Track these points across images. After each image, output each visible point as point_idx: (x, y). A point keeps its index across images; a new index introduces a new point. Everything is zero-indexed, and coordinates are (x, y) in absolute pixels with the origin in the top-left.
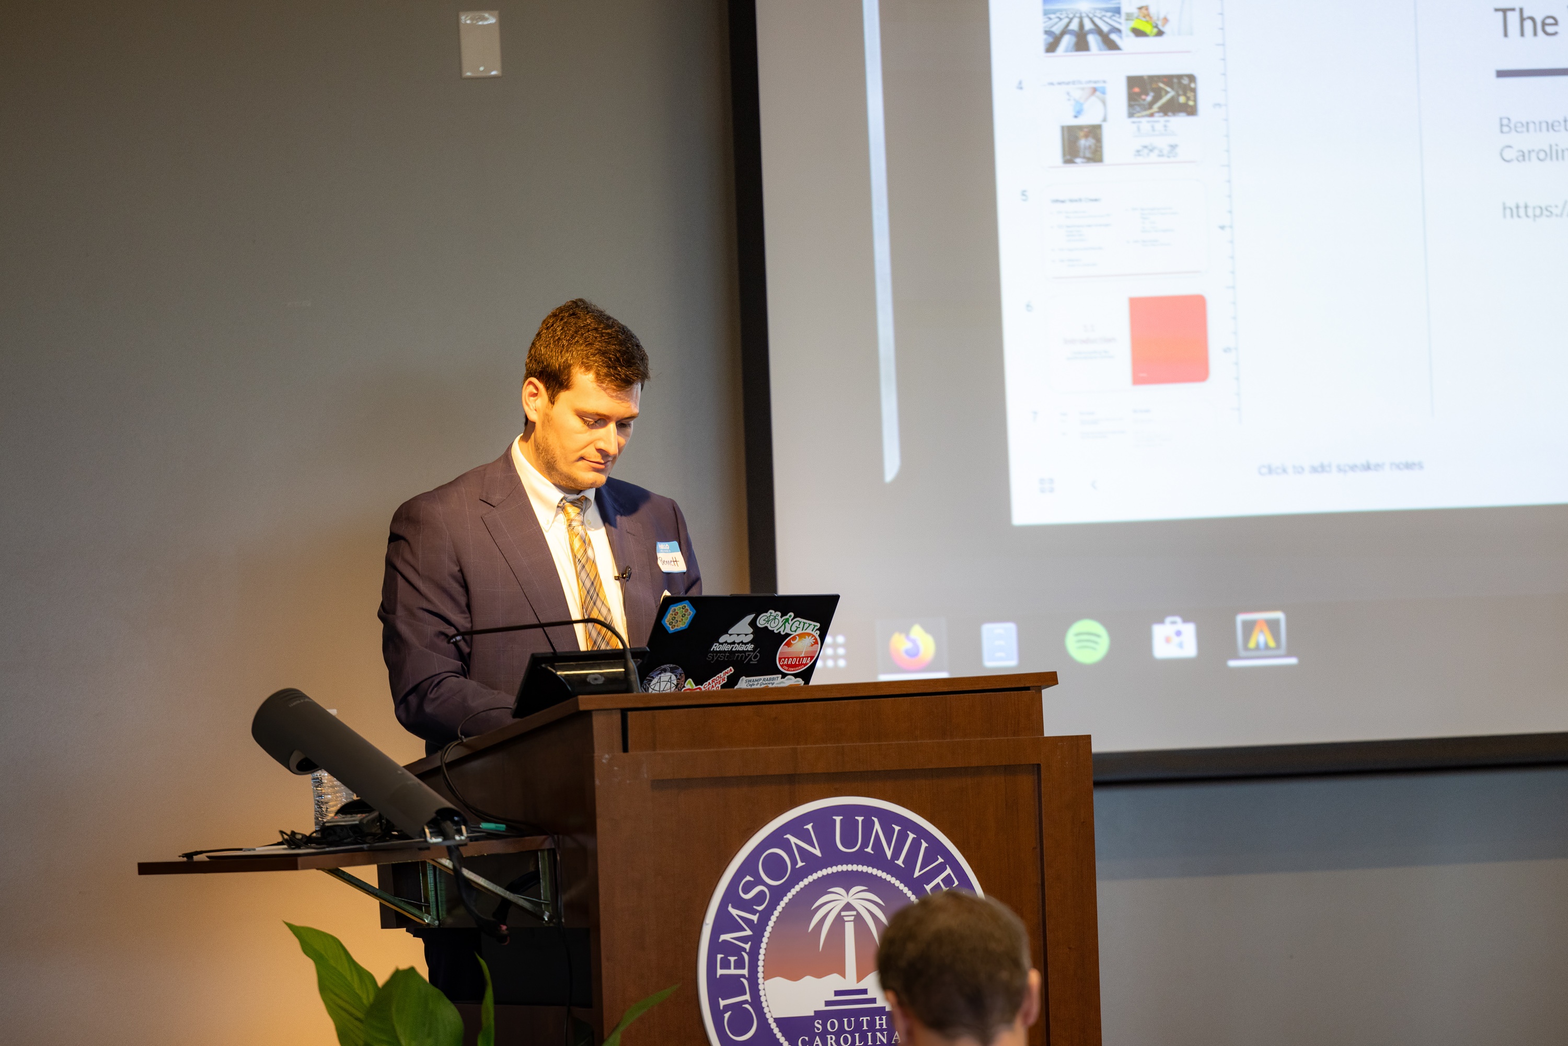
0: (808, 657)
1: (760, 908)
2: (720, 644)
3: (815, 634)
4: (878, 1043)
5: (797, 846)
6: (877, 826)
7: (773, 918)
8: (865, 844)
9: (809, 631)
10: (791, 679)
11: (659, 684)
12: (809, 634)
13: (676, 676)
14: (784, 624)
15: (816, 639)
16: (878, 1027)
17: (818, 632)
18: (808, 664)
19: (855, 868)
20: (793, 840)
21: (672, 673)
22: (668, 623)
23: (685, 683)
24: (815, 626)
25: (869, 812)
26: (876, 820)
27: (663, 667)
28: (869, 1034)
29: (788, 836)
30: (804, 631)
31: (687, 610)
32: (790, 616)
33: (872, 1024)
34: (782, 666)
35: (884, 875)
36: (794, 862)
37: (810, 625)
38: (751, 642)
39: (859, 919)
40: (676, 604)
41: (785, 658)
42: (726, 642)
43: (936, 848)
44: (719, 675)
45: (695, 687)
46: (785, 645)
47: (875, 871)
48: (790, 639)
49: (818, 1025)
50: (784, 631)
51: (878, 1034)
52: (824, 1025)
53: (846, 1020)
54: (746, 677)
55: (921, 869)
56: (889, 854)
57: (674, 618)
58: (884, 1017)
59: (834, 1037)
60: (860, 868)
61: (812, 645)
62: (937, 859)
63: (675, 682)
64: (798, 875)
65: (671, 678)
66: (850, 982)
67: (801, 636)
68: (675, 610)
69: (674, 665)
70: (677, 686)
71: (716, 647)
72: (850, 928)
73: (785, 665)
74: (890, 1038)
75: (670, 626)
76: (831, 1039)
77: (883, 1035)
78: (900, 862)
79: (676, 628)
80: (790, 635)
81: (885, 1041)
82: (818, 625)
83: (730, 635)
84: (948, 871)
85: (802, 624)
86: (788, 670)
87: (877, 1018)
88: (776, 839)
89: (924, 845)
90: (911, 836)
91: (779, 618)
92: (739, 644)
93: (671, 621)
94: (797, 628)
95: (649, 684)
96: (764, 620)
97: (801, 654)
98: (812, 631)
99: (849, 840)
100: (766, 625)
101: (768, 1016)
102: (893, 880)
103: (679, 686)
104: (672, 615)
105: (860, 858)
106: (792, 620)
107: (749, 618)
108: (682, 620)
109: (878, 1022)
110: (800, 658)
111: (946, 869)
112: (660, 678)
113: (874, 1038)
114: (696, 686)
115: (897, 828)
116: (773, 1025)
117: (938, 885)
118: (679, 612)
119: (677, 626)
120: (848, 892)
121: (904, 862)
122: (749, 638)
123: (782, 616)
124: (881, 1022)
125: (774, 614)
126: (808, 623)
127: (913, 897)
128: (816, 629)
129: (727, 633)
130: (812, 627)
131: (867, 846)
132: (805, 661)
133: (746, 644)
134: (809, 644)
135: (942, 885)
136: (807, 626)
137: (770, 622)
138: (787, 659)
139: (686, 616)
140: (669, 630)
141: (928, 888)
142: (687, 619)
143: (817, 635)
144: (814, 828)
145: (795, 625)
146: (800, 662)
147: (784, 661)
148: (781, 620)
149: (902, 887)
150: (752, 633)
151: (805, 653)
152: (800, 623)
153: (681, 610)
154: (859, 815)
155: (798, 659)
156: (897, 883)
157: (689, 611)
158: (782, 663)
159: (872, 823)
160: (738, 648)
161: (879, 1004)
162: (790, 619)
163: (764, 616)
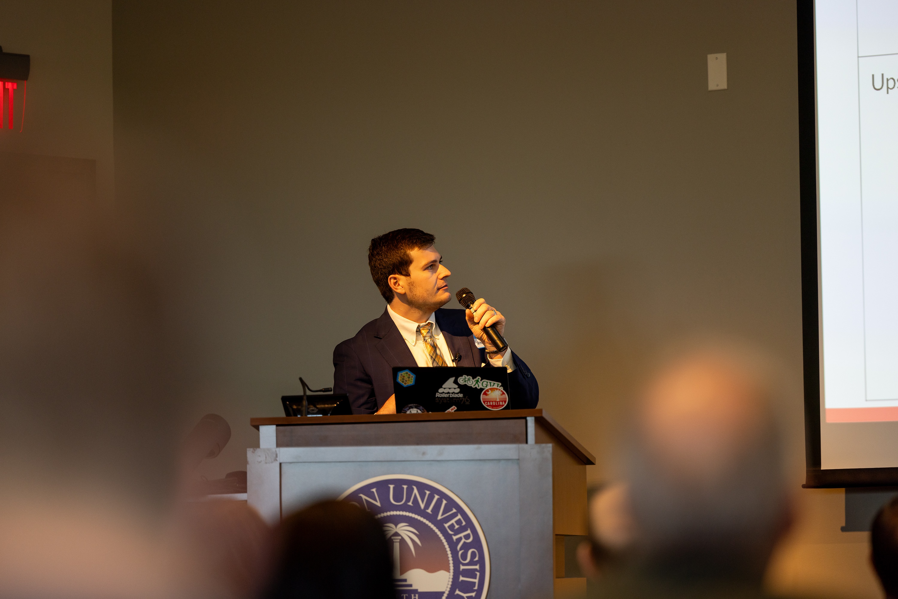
0: (502, 401)
2: (440, 393)
3: (500, 388)
5: (366, 500)
6: (416, 491)
8: (408, 500)
9: (495, 386)
12: (497, 389)
13: (421, 410)
14: (477, 382)
15: (502, 391)
17: (502, 388)
18: (504, 405)
19: (401, 513)
20: (364, 497)
21: (418, 409)
22: (401, 383)
24: (498, 385)
25: (410, 483)
26: (415, 488)
27: (410, 405)
29: (361, 495)
30: (492, 387)
32: (479, 379)
34: (488, 406)
35: (419, 518)
38: (460, 392)
39: (403, 542)
40: (402, 371)
42: (443, 392)
43: (452, 504)
44: (449, 410)
46: (483, 394)
47: (413, 516)
48: (485, 392)
50: (479, 387)
55: (442, 515)
56: (422, 506)
58: (417, 595)
60: (404, 513)
61: (502, 395)
62: (452, 510)
65: (417, 411)
67: (492, 390)
68: (402, 375)
69: (417, 405)
71: (437, 395)
72: (397, 546)
75: (403, 383)
78: (429, 511)
79: (407, 384)
80: (484, 389)
82: (500, 384)
83: (445, 388)
84: (459, 517)
85: (489, 384)
86: (492, 408)
87: (413, 595)
89: (444, 502)
90: (437, 497)
91: (472, 380)
92: (452, 393)
93: (402, 380)
94: (487, 385)
96: (463, 381)
97: (497, 399)
98: (498, 386)
99: (398, 497)
100: (465, 383)
102: (425, 521)
104: (401, 377)
105: (404, 508)
106: (481, 381)
107: (452, 379)
108: (409, 380)
109: (413, 597)
110: (497, 402)
111: (457, 515)
112: (411, 412)
115: (428, 492)
117: (452, 524)
118: (405, 375)
119: (407, 383)
120: (396, 526)
121: (432, 511)
122: (458, 390)
123: (473, 379)
124: (415, 597)
125: (467, 377)
126: (493, 382)
127: (437, 531)
128: (500, 386)
129: (442, 388)
130: (497, 385)
131: (409, 502)
132: (501, 403)
133: (457, 393)
134: (499, 394)
135: (455, 524)
136: (492, 384)
137: (467, 382)
138: (489, 403)
139: (411, 378)
140: (405, 385)
141: (446, 525)
142: (412, 379)
143: (502, 390)
144: (376, 491)
145: (485, 383)
146: (499, 404)
147: (487, 403)
148: (474, 380)
149: (430, 524)
150: (458, 388)
151: (499, 399)
152: (487, 382)
153: (406, 374)
154: (405, 485)
155: (496, 402)
156: (427, 522)
157: (411, 375)
158: (487, 405)
159: (413, 489)
160: (453, 396)
161: (414, 587)
162: (479, 380)
163: (461, 379)
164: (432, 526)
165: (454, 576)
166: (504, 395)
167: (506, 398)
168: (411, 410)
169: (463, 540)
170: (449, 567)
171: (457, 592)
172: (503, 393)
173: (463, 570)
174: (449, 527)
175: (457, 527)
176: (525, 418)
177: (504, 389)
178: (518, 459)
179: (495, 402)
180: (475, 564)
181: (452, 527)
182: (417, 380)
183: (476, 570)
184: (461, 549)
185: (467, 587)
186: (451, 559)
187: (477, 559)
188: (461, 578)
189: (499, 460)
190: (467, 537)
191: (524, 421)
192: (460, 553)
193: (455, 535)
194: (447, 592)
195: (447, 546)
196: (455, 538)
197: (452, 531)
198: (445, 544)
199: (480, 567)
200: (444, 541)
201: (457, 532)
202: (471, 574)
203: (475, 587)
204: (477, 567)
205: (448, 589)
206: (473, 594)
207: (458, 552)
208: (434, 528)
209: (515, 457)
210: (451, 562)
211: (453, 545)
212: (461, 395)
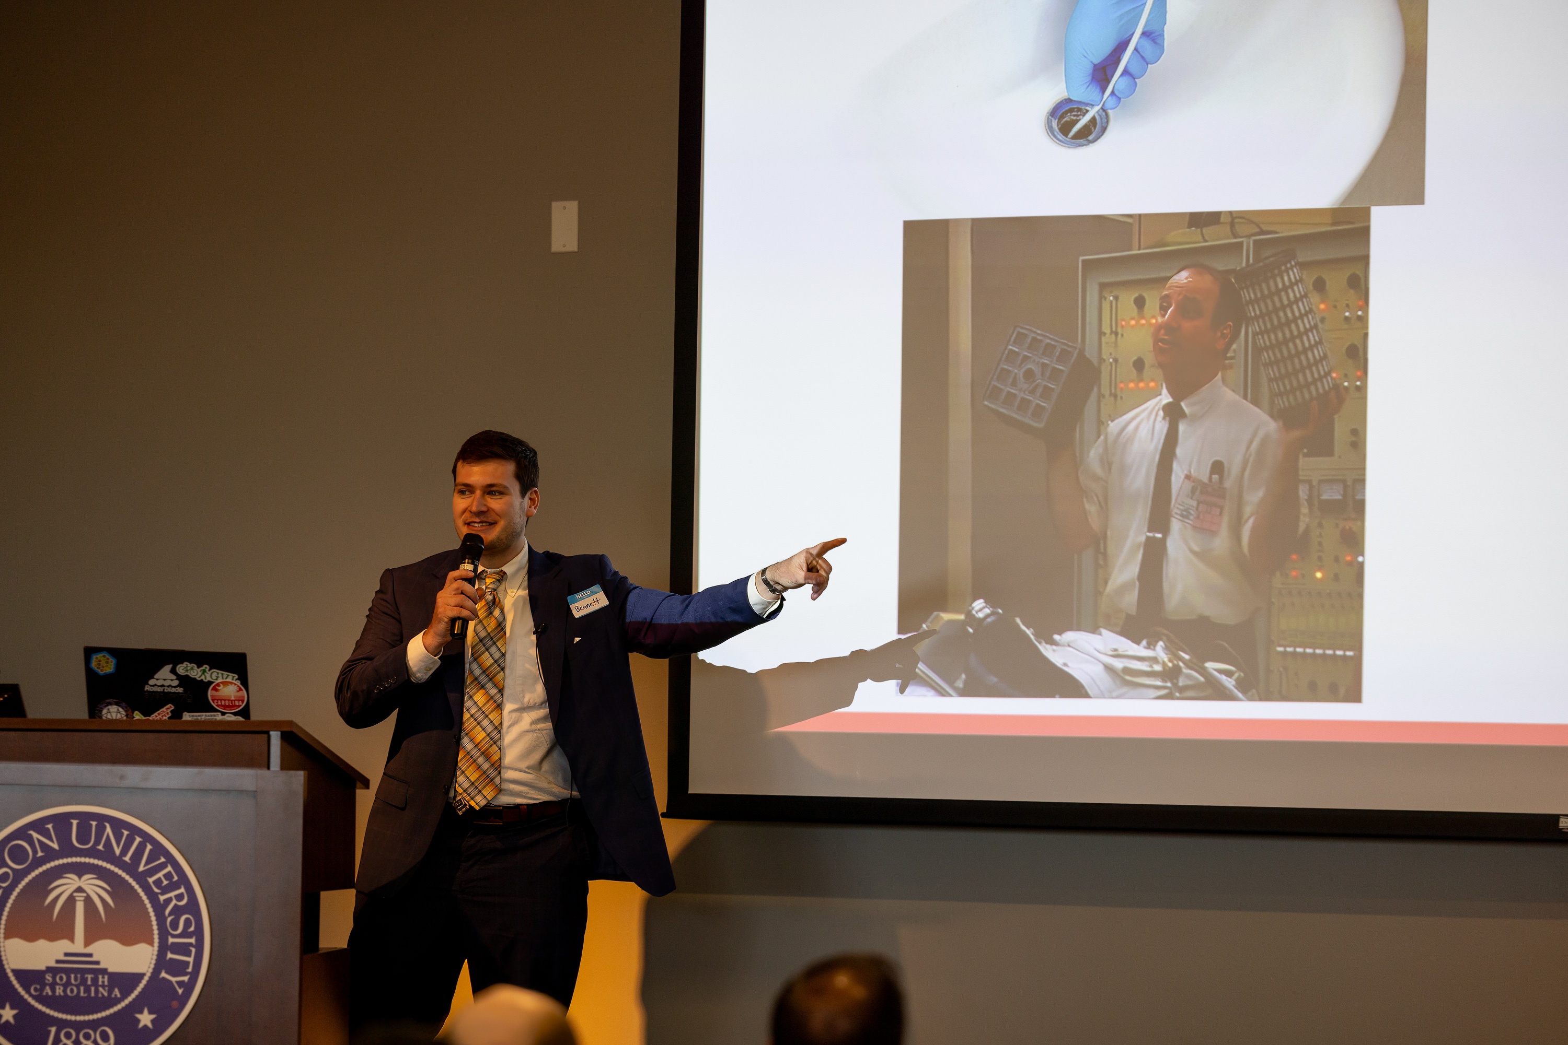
0: (239, 700)
1: (4, 885)
2: (151, 686)
3: (236, 682)
4: (100, 995)
5: (39, 841)
6: (109, 830)
7: (15, 894)
8: (97, 842)
9: (229, 680)
10: (230, 717)
11: (112, 713)
12: (231, 683)
13: (123, 708)
14: (203, 673)
15: (238, 686)
16: (100, 983)
17: (239, 681)
18: (241, 705)
19: (87, 860)
20: (35, 835)
21: (118, 706)
22: (97, 669)
23: (133, 713)
24: (233, 677)
25: (102, 819)
26: (108, 825)
27: (109, 701)
28: (93, 989)
29: (31, 832)
30: (224, 680)
31: (108, 659)
32: (206, 668)
33: (95, 981)
34: (218, 706)
35: (112, 868)
36: (35, 852)
37: (228, 675)
38: (179, 686)
39: (88, 901)
40: (98, 653)
41: (218, 700)
42: (155, 685)
43: (159, 850)
44: (161, 710)
45: (144, 718)
46: (212, 689)
47: (104, 864)
48: (214, 686)
49: (49, 977)
50: (206, 679)
51: (101, 989)
52: (54, 978)
53: (73, 976)
54: (188, 712)
55: (145, 865)
56: (118, 851)
57: (99, 664)
58: (106, 977)
59: (62, 988)
60: (92, 861)
61: (238, 691)
62: (160, 859)
63: (124, 713)
64: (38, 862)
65: (118, 710)
66: (78, 946)
67: (225, 684)
68: (97, 658)
69: (118, 700)
70: (127, 716)
71: (147, 688)
72: (80, 907)
73: (220, 705)
74: (110, 992)
75: (99, 670)
76: (59, 989)
77: (105, 990)
78: (127, 859)
79: (104, 672)
80: (213, 682)
81: (106, 994)
82: (237, 676)
83: (157, 679)
84: (169, 869)
85: (220, 675)
86: (224, 709)
87: (100, 977)
88: (21, 833)
89: (149, 847)
90: (138, 840)
91: (196, 668)
92: (168, 686)
93: (97, 666)
94: (217, 677)
95: (101, 713)
96: (183, 670)
97: (231, 698)
98: (233, 680)
99: (83, 839)
100: (186, 673)
101: (6, 967)
102: (120, 872)
103: (129, 716)
104: (96, 661)
105: (92, 853)
106: (209, 670)
107: (169, 667)
108: (108, 666)
109: (100, 979)
110: (232, 701)
111: (166, 867)
112: (108, 710)
113: (97, 991)
114: (145, 716)
115: (126, 833)
116: (10, 975)
117: (160, 878)
118: (101, 659)
119: (105, 670)
120: (80, 877)
121: (130, 859)
122: (176, 683)
123: (198, 668)
124: (103, 980)
125: (190, 665)
126: (226, 673)
127: (137, 887)
128: (237, 679)
129: (153, 678)
130: (231, 677)
131: (99, 844)
132: (237, 703)
133: (175, 687)
134: (235, 691)
135: (163, 879)
136: (225, 676)
137: (189, 671)
138: (219, 701)
139: (110, 663)
140: (101, 673)
141: (151, 880)
142: (111, 665)
143: (239, 684)
144: (53, 827)
145: (214, 675)
146: (234, 704)
147: (217, 703)
148: (199, 670)
149: (127, 878)
150: (176, 679)
151: (234, 697)
152: (218, 673)
153: (103, 658)
154: (94, 820)
155: (230, 702)
156: (124, 875)
157: (111, 659)
158: (216, 704)
159: (105, 827)
160: (169, 690)
161: (102, 966)
162: (207, 670)
163: (181, 666)
164: (131, 880)
165: (159, 951)
166: (241, 692)
167: (244, 697)
168: (110, 707)
169: (174, 902)
170: (153, 939)
171: (163, 974)
172: (240, 689)
173: (173, 943)
174: (154, 882)
175: (165, 882)
176: (268, 733)
177: (241, 684)
178: (256, 791)
179: (229, 700)
180: (189, 935)
181: (158, 883)
182: (118, 666)
183: (191, 944)
184: (170, 914)
185: (177, 968)
186: (155, 927)
187: (192, 929)
188: (170, 955)
189: (228, 791)
190: (179, 897)
191: (266, 736)
192: (169, 919)
193: (163, 894)
194: (149, 974)
195: (150, 910)
196: (162, 898)
197: (158, 888)
198: (149, 906)
199: (196, 940)
200: (147, 902)
201: (165, 890)
202: (183, 949)
203: (188, 968)
204: (193, 940)
205: (151, 970)
206: (186, 978)
207: (166, 919)
208: (134, 884)
209: (252, 788)
210: (156, 932)
211: (159, 908)
212: (180, 690)
